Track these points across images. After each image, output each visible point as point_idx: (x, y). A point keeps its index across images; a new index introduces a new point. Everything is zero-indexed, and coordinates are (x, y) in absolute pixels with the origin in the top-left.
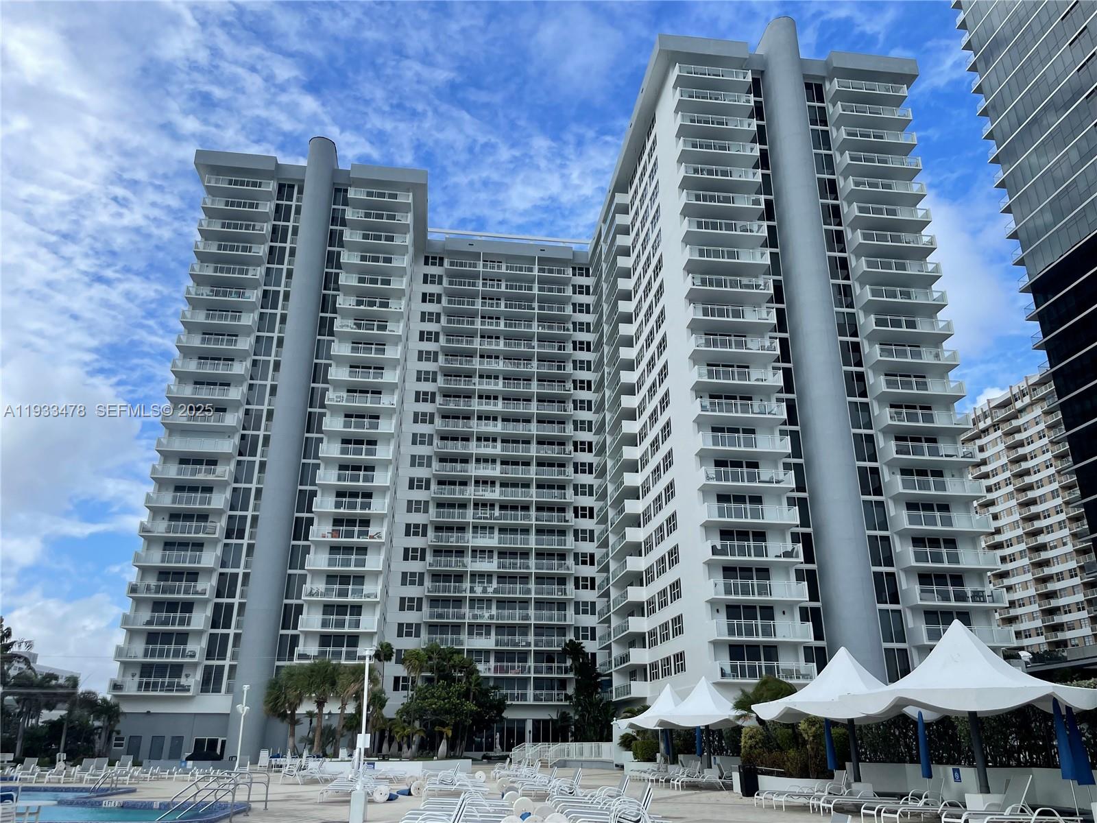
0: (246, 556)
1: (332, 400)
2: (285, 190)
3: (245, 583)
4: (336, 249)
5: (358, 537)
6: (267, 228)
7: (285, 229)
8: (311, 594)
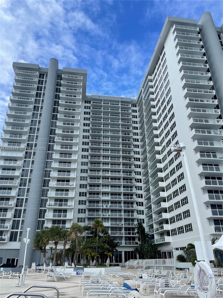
0: (27, 193)
1: (57, 140)
2: (41, 75)
3: (26, 202)
4: (58, 93)
5: (66, 186)
6: (36, 86)
7: (42, 87)
8: (49, 205)
